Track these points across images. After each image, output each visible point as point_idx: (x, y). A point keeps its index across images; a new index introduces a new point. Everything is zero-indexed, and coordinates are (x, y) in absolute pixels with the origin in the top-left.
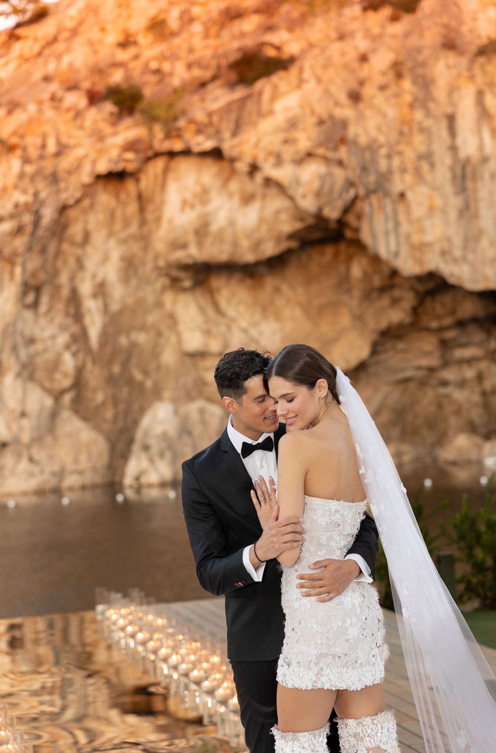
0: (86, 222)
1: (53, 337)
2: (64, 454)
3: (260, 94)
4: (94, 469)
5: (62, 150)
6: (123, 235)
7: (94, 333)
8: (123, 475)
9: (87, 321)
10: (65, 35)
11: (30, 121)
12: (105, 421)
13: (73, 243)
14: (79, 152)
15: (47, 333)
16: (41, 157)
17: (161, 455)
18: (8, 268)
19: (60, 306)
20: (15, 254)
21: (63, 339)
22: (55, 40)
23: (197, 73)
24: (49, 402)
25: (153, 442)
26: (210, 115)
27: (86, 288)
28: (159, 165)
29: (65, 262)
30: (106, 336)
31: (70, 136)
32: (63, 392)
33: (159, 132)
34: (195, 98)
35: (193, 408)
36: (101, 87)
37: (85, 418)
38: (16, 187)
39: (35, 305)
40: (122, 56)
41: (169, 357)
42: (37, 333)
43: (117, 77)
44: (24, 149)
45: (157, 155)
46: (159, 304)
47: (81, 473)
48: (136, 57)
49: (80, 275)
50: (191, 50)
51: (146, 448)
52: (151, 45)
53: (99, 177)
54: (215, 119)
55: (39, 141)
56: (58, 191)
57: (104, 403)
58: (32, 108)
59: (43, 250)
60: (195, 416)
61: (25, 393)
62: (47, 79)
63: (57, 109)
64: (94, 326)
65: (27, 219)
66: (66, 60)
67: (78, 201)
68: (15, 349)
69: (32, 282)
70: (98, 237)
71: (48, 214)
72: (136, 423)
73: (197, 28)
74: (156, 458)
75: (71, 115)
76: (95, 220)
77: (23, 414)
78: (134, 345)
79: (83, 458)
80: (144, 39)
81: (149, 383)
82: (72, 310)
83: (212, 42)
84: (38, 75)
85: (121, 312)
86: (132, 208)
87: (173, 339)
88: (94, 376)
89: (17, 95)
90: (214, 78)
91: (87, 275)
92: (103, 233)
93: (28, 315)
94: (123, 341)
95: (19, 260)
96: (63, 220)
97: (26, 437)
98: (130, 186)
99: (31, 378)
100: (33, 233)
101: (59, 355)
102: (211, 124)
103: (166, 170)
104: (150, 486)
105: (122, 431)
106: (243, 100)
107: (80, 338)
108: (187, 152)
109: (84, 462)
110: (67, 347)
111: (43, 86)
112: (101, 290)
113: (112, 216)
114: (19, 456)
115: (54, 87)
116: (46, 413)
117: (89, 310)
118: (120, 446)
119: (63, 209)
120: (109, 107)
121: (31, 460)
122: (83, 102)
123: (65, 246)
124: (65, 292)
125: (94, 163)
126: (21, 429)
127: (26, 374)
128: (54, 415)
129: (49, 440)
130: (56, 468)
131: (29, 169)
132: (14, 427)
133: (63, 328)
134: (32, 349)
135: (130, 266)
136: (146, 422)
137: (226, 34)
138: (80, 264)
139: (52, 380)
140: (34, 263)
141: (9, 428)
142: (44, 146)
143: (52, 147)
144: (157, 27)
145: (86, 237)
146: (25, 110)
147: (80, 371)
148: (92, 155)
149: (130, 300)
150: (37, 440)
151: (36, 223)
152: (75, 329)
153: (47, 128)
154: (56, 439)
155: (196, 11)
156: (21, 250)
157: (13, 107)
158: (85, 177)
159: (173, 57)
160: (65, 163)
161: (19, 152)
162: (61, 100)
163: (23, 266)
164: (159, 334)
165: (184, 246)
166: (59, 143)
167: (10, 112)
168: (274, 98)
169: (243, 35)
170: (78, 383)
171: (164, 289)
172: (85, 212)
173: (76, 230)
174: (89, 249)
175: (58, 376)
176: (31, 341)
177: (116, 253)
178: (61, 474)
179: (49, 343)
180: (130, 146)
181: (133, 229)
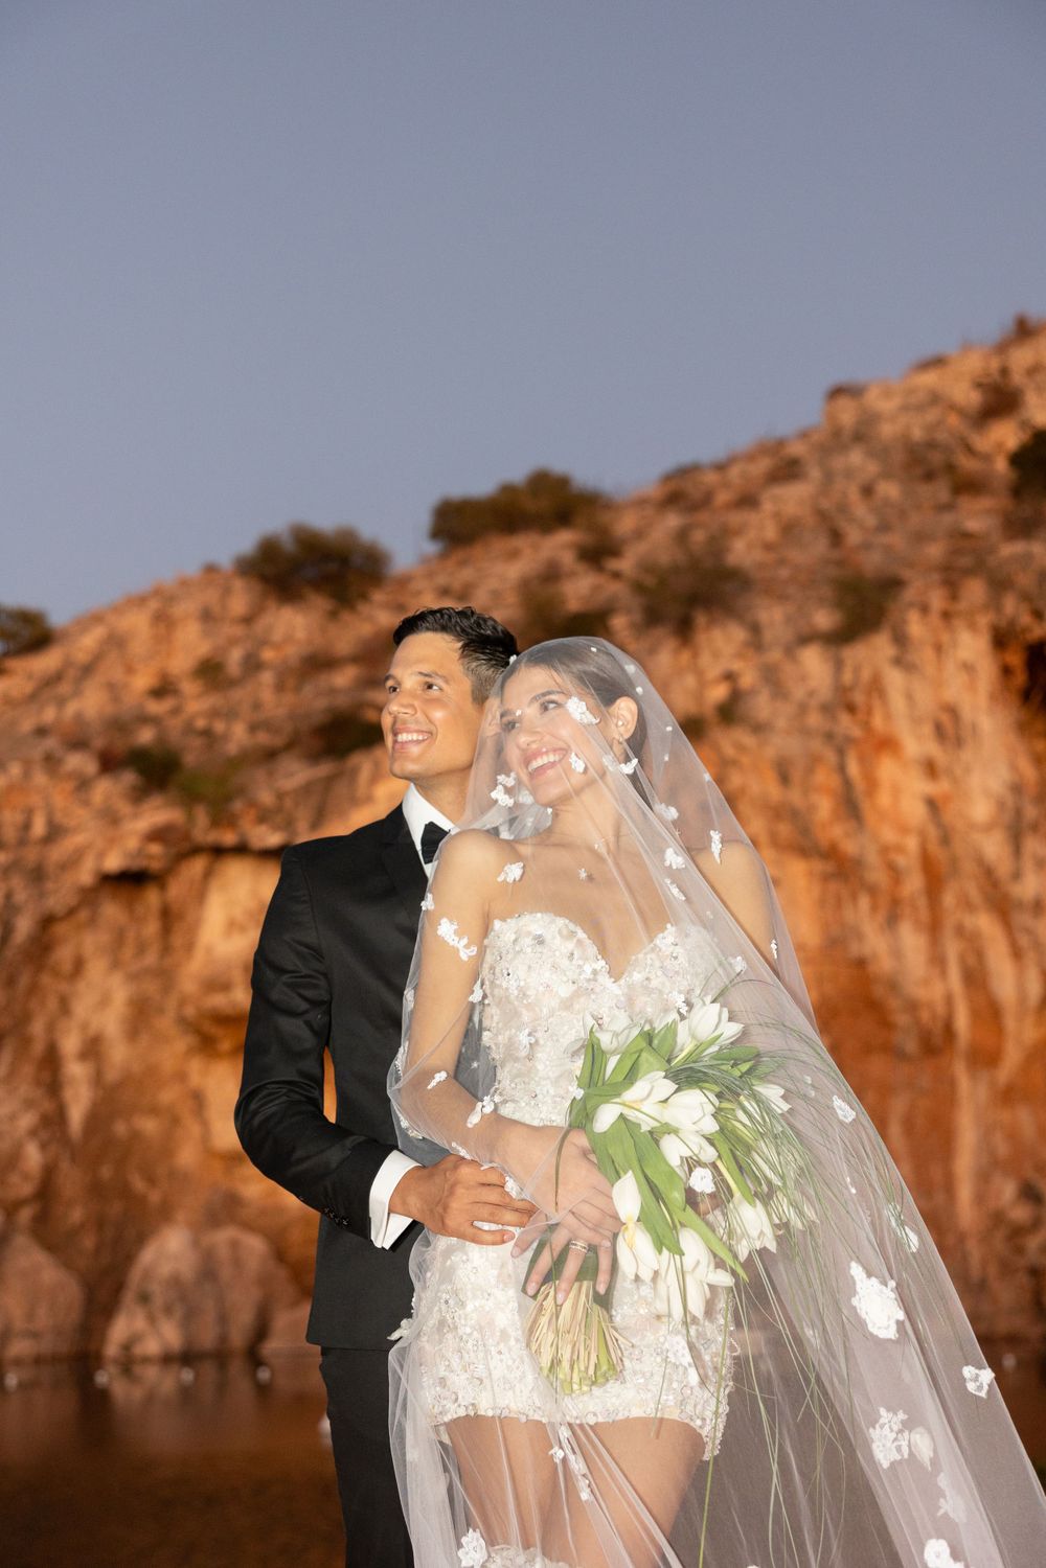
0: (80, 945)
1: (13, 1118)
2: (12, 1304)
3: (355, 772)
4: (58, 1331)
5: (54, 833)
6: (135, 967)
7: (76, 1114)
8: (103, 1341)
9: (68, 1094)
10: (72, 673)
11: (10, 789)
12: (81, 1253)
13: (56, 973)
16: (23, 841)
17: (168, 1310)
19: (28, 1070)
21: (27, 1120)
22: (56, 678)
23: (263, 738)
25: (156, 1289)
26: (280, 796)
27: (70, 1044)
28: (197, 865)
29: (43, 1002)
30: (97, 1120)
31: (68, 815)
32: (20, 1204)
33: (202, 817)
34: (260, 774)
35: (223, 1236)
36: (121, 746)
37: (49, 1247)
40: (155, 707)
41: (187, 1156)
43: (146, 736)
45: (196, 850)
46: (181, 1076)
47: (35, 1335)
48: (176, 711)
49: (62, 1024)
50: (257, 706)
51: (144, 1298)
52: (199, 696)
53: (106, 879)
54: (288, 803)
55: (20, 819)
56: (42, 895)
57: (82, 1226)
58: (15, 770)
59: (11, 982)
60: (223, 1253)
62: (41, 732)
63: (52, 773)
64: (78, 1104)
66: (71, 709)
67: (71, 912)
70: (96, 969)
71: (24, 926)
72: (129, 1258)
73: (267, 677)
74: (159, 1316)
75: (73, 783)
76: (92, 943)
78: (135, 1136)
79: (42, 1311)
80: (189, 688)
81: (154, 1197)
82: (45, 1077)
83: (289, 698)
84: (27, 725)
85: (121, 1084)
86: (152, 928)
87: (195, 1130)
88: (71, 1181)
90: (289, 746)
91: (75, 1024)
92: (103, 963)
94: (120, 1128)
96: (45, 938)
98: (152, 897)
101: (19, 1145)
102: (279, 809)
103: (208, 875)
104: (146, 1360)
105: (106, 1271)
106: (329, 781)
107: (54, 1121)
108: (241, 850)
109: (43, 1319)
110: (33, 1133)
111: (34, 741)
112: (93, 1049)
113: (119, 939)
115: (51, 743)
117: (72, 1079)
118: (103, 1293)
119: (47, 921)
120: (130, 778)
122: (92, 767)
123: (46, 979)
124: (38, 1048)
125: (101, 855)
128: (3, 1240)
133: (29, 1104)
135: (140, 1016)
136: (148, 1256)
137: (308, 690)
138: (65, 1007)
142: (27, 826)
143: (39, 827)
144: (210, 671)
145: (79, 966)
147: (49, 1173)
148: (98, 845)
149: (136, 1067)
151: (4, 939)
152: (48, 1106)
153: (35, 800)
154: (3, 1280)
155: (268, 655)
158: (85, 876)
159: (230, 715)
160: (58, 852)
162: (59, 761)
164: (175, 1121)
165: (226, 987)
166: (50, 823)
168: (375, 778)
169: (333, 691)
170: (46, 1191)
171: (190, 1052)
172: (81, 929)
173: (64, 955)
174: (81, 986)
175: (13, 1178)
177: (120, 993)
180: (157, 835)
181: (151, 958)
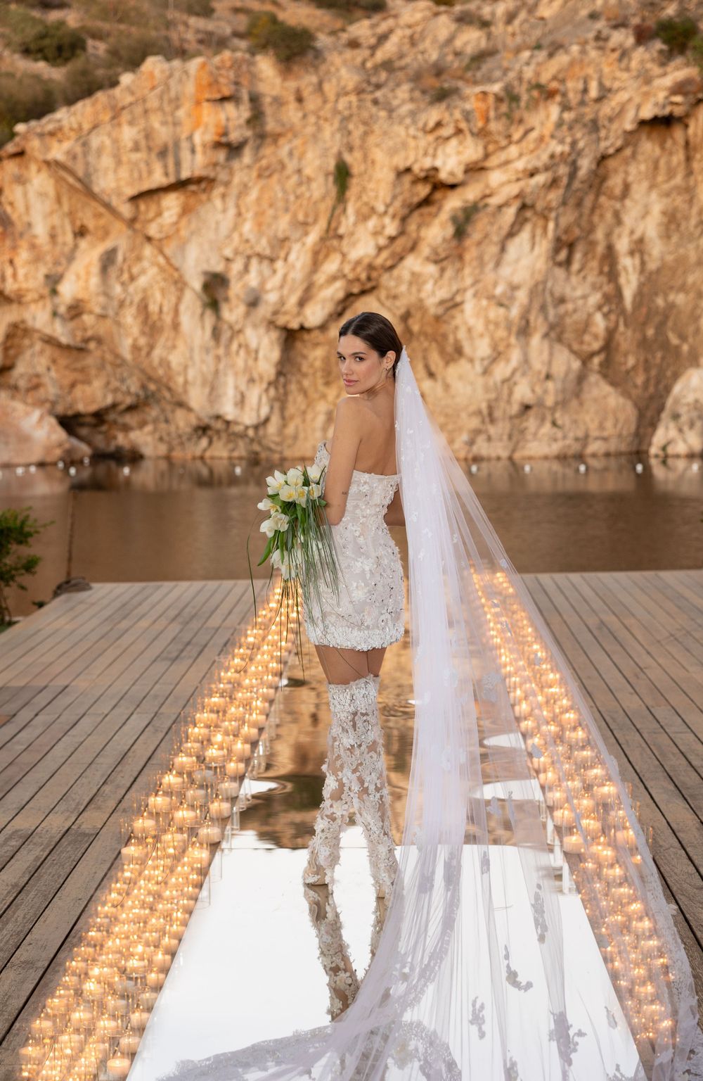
0: (627, 173)
1: (585, 297)
2: (589, 419)
4: (620, 436)
5: (605, 93)
6: (666, 187)
7: (628, 294)
8: (650, 444)
9: (622, 280)
11: (572, 64)
12: (636, 386)
13: (611, 196)
14: (623, 96)
15: (579, 293)
16: (582, 103)
17: (692, 425)
18: (541, 223)
19: (594, 264)
20: (549, 208)
21: (595, 298)
24: (576, 365)
25: (683, 410)
27: (622, 245)
29: (602, 216)
30: (641, 297)
31: (615, 79)
32: (592, 355)
36: (651, 23)
37: (613, 384)
38: (552, 136)
39: (568, 262)
42: (568, 292)
43: (670, 11)
44: (564, 95)
47: (605, 439)
49: (617, 231)
51: (676, 417)
53: (643, 123)
55: (580, 86)
56: (599, 139)
57: (634, 368)
58: (575, 49)
59: (579, 204)
61: (551, 354)
62: (594, 16)
63: (601, 48)
64: (630, 285)
65: (563, 170)
67: (619, 150)
68: (543, 308)
69: (564, 238)
70: (639, 190)
71: (586, 164)
72: (668, 389)
74: (686, 428)
75: (616, 55)
76: (636, 171)
77: (548, 377)
78: (671, 306)
79: (609, 424)
81: (685, 348)
82: (606, 269)
84: (584, 13)
85: (658, 271)
86: (678, 157)
88: (626, 338)
89: (558, 37)
91: (626, 232)
92: (645, 184)
93: (560, 273)
94: (660, 302)
95: (553, 215)
96: (601, 171)
97: (550, 401)
98: (678, 133)
99: (559, 339)
100: (569, 185)
101: (590, 316)
104: (677, 456)
105: (651, 398)
107: (615, 297)
109: (610, 429)
110: (599, 308)
111: (589, 23)
112: (639, 247)
113: (655, 167)
114: (543, 420)
115: (600, 25)
116: (572, 376)
117: (625, 269)
118: (649, 414)
119: (603, 159)
120: (658, 45)
121: (554, 424)
122: (631, 41)
124: (600, 249)
125: (638, 107)
126: (546, 392)
127: (553, 335)
128: (581, 378)
129: (574, 403)
130: (580, 434)
131: (568, 116)
132: (538, 390)
133: (595, 287)
134: (562, 309)
135: (671, 221)
136: (677, 389)
138: (618, 221)
139: (582, 343)
140: (568, 218)
141: (533, 391)
142: (585, 91)
143: (594, 92)
145: (627, 188)
146: (567, 52)
147: (611, 333)
148: (637, 100)
149: (670, 258)
150: (562, 404)
151: (572, 175)
152: (608, 288)
153: (590, 71)
154: (581, 404)
156: (554, 204)
157: (556, 48)
158: (629, 126)
160: (607, 109)
161: (558, 98)
162: (607, 39)
163: (557, 219)
166: (601, 85)
167: (551, 55)
170: (609, 346)
172: (626, 162)
173: (615, 182)
174: (628, 202)
175: (587, 338)
176: (562, 300)
177: (657, 207)
178: (585, 440)
179: (580, 302)
180: (679, 88)
181: (678, 180)
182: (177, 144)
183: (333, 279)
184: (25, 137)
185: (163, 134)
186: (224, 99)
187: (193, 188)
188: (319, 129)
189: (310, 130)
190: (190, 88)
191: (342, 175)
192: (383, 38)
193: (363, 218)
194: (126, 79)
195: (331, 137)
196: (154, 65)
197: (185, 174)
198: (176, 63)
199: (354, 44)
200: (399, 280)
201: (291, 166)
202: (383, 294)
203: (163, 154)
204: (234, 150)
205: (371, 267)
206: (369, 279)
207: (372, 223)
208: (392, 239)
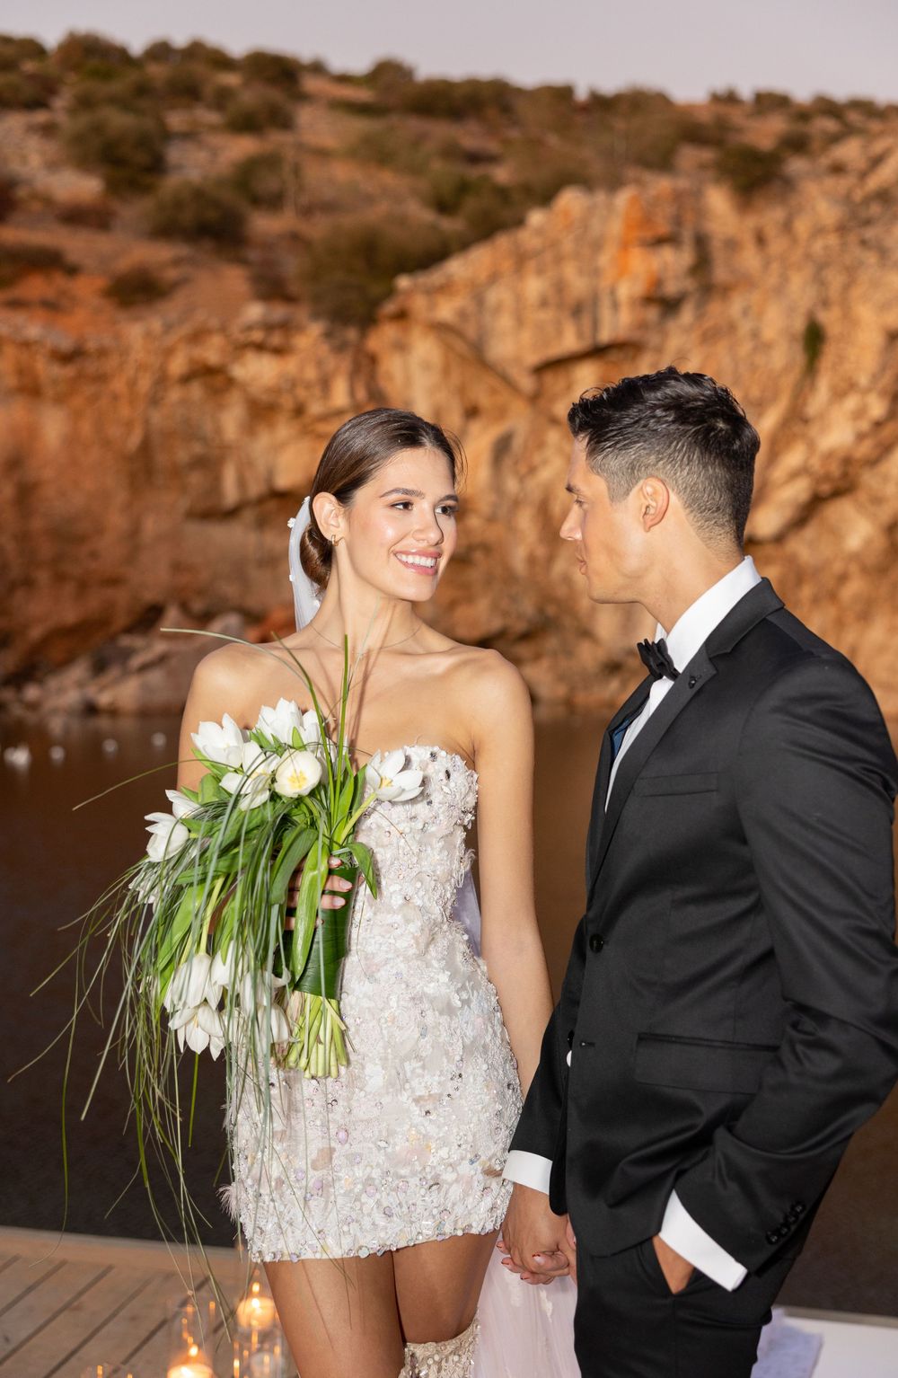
182: (595, 299)
183: (794, 475)
184: (409, 293)
185: (578, 285)
186: (659, 241)
187: (614, 356)
188: (785, 279)
189: (772, 280)
190: (616, 227)
191: (814, 339)
192: (877, 161)
193: (839, 394)
194: (536, 218)
195: (800, 289)
196: (571, 200)
197: (605, 336)
198: (600, 197)
199: (838, 169)
200: (886, 479)
201: (745, 327)
202: (862, 496)
203: (577, 311)
204: (669, 305)
205: (847, 461)
206: (845, 475)
207: (851, 403)
208: (878, 425)
